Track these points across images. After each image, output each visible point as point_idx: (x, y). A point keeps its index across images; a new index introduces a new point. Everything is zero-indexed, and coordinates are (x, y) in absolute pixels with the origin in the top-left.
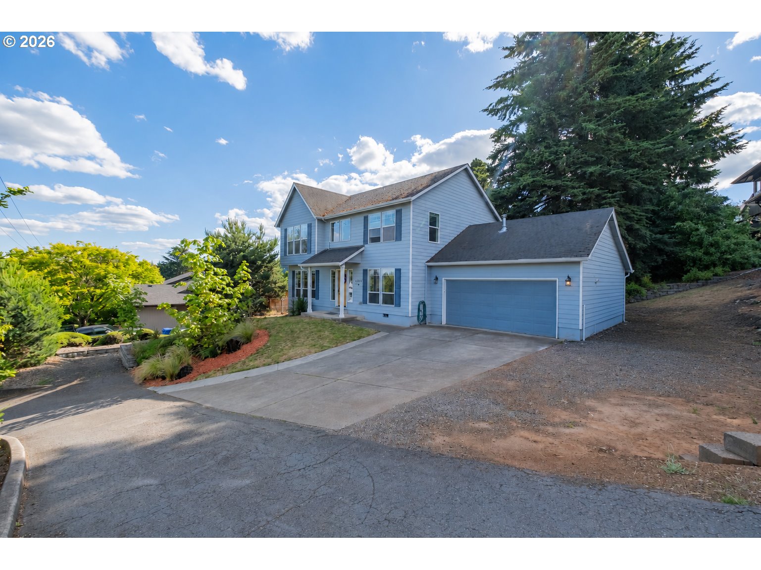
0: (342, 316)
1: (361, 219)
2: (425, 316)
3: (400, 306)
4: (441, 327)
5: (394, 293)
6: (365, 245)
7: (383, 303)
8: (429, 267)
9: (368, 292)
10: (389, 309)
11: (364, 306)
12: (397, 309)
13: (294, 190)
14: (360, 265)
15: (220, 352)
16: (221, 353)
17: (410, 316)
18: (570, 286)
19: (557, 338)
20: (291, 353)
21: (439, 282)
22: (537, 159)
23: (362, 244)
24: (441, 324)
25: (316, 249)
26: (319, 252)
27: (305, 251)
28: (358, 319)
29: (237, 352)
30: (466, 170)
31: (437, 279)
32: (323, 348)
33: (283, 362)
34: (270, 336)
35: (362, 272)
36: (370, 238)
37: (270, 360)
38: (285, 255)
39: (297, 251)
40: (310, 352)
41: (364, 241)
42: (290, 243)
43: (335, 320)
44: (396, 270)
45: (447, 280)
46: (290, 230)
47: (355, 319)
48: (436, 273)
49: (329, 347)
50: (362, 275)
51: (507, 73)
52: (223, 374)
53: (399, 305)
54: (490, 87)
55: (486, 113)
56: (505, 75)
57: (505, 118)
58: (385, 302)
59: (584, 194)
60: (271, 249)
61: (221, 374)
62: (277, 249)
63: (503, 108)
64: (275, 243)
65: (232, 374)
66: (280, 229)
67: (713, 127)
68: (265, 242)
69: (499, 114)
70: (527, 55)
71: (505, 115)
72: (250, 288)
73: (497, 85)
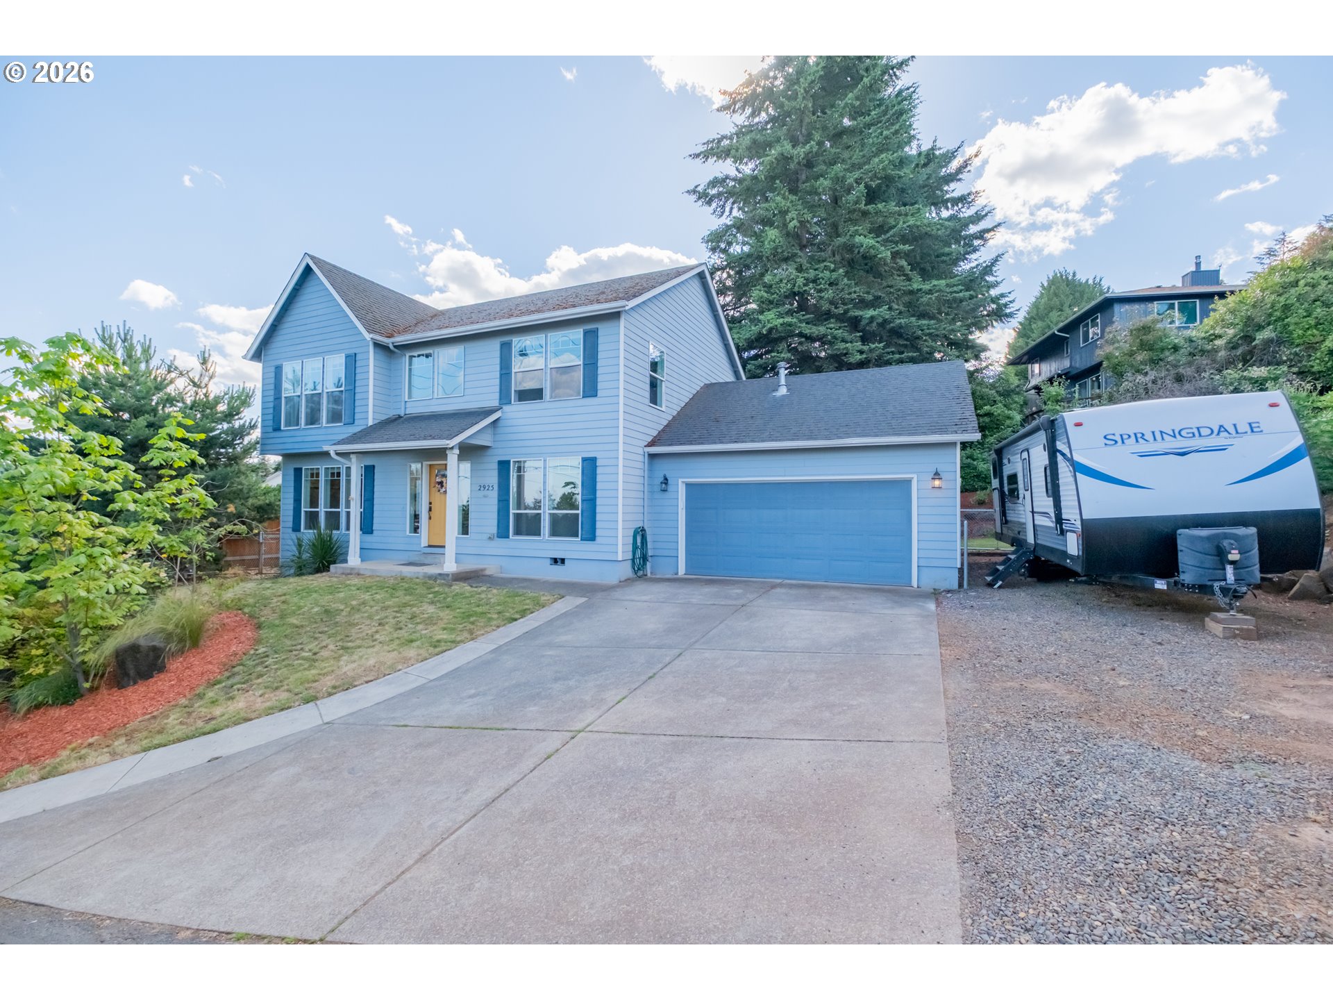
0: (450, 566)
1: (493, 349)
2: (644, 558)
3: (594, 539)
4: (677, 580)
5: (579, 512)
6: (504, 406)
7: (551, 535)
8: (652, 456)
9: (512, 511)
10: (568, 546)
11: (502, 543)
12: (588, 545)
13: (308, 270)
14: (490, 452)
15: (87, 685)
16: (92, 690)
17: (620, 559)
18: (940, 488)
19: (916, 586)
20: (347, 666)
21: (670, 488)
22: (785, 288)
23: (496, 403)
24: (677, 574)
25: (370, 414)
26: (377, 422)
27: (335, 417)
28: (488, 572)
29: (152, 680)
30: (701, 276)
31: (666, 481)
32: (437, 647)
33: (330, 695)
34: (259, 627)
35: (495, 466)
36: (515, 391)
37: (283, 696)
38: (277, 429)
39: (313, 419)
40: (406, 661)
41: (500, 399)
42: (293, 402)
43: (434, 578)
44: (584, 460)
45: (688, 485)
46: (288, 370)
47: (481, 573)
48: (664, 468)
49: (455, 643)
50: (495, 473)
51: (724, 137)
52: (114, 755)
53: (592, 537)
54: (697, 156)
55: (694, 197)
56: (720, 141)
57: (723, 213)
58: (555, 532)
59: (861, 352)
60: (229, 416)
61: (106, 757)
62: (252, 413)
63: (719, 195)
64: (244, 400)
65: (154, 754)
66: (261, 365)
67: (987, 282)
68: (212, 397)
69: (714, 205)
70: (753, 115)
71: (723, 207)
72: (200, 493)
73: (706, 155)
